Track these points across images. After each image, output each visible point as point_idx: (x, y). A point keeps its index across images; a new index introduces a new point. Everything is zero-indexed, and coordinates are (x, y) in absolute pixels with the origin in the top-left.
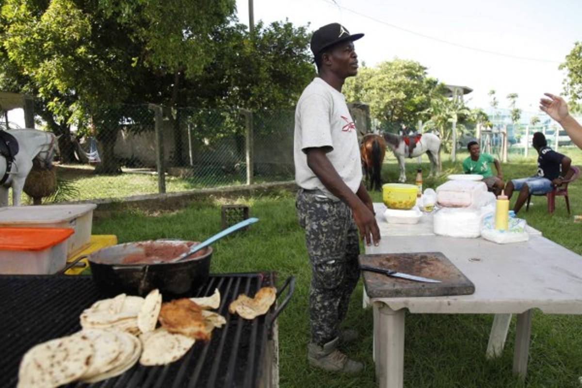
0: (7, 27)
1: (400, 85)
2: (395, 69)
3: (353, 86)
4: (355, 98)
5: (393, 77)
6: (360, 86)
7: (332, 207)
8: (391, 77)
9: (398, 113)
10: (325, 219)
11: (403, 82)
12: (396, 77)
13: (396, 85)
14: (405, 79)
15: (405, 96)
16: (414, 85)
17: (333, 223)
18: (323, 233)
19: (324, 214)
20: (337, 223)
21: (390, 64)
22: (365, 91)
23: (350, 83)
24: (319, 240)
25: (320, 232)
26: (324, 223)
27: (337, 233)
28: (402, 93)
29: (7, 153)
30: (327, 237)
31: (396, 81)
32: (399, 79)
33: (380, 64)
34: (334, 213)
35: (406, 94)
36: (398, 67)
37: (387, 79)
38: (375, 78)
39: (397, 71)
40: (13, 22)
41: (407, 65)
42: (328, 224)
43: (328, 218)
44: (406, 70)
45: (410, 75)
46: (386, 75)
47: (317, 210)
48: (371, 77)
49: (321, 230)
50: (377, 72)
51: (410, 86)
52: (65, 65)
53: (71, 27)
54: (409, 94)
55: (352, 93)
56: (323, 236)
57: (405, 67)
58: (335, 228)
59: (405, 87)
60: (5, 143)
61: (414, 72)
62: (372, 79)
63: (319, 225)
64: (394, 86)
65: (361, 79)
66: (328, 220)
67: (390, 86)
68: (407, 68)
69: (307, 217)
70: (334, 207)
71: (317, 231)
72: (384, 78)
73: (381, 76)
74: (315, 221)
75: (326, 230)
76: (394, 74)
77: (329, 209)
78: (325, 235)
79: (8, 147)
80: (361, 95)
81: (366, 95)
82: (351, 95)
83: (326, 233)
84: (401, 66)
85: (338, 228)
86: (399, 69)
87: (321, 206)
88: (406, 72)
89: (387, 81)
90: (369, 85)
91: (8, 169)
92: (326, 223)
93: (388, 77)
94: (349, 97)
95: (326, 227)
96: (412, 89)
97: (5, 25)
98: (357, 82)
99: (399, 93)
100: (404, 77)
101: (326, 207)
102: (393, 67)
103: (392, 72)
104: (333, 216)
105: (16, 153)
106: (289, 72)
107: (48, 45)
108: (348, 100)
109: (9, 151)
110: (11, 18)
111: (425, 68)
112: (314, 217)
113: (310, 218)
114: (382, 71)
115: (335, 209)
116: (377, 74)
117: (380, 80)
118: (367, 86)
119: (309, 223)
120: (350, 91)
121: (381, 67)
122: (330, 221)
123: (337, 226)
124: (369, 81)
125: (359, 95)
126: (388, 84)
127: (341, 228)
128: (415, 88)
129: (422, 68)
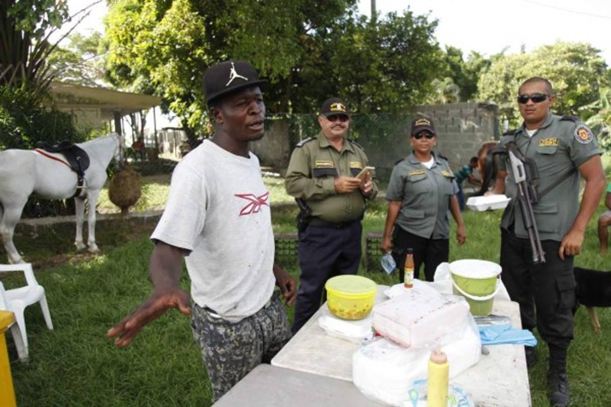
0: (135, 34)
1: (561, 72)
2: (556, 53)
3: (503, 75)
4: (504, 90)
5: (553, 63)
6: (511, 75)
7: (229, 331)
8: (550, 63)
9: (558, 106)
10: (221, 345)
11: (565, 69)
12: (556, 63)
13: (556, 72)
14: (568, 66)
15: (566, 86)
16: (579, 72)
17: (232, 351)
18: (220, 362)
19: (219, 338)
20: (238, 352)
21: (550, 48)
22: (516, 81)
23: (499, 72)
24: (217, 371)
25: (217, 361)
26: (221, 351)
27: (240, 364)
28: (563, 82)
29: (77, 169)
30: (226, 368)
31: (556, 68)
32: (560, 65)
33: (537, 49)
34: (232, 338)
35: (567, 83)
36: (559, 52)
37: (544, 66)
38: (530, 65)
39: (558, 55)
40: (140, 30)
41: (572, 48)
42: (226, 352)
43: (225, 343)
44: (571, 54)
45: (575, 59)
46: (543, 61)
47: (211, 332)
48: (525, 64)
49: (219, 358)
50: (532, 57)
51: (574, 73)
52: (180, 69)
53: (183, 31)
54: (571, 83)
55: (501, 83)
56: (221, 367)
57: (569, 50)
58: (235, 357)
59: (567, 75)
60: (76, 159)
61: (581, 55)
62: (525, 67)
63: (215, 351)
64: (553, 75)
65: (512, 67)
66: (225, 347)
67: (547, 74)
68: (573, 51)
69: (201, 339)
70: (232, 331)
71: (213, 359)
72: (541, 65)
73: (537, 63)
74: (210, 346)
75: (224, 360)
76: (554, 59)
77: (226, 334)
78: (223, 365)
79: (78, 162)
80: (512, 85)
81: (517, 86)
82: (499, 86)
83: (224, 363)
84: (564, 49)
85: (240, 358)
86: (560, 54)
87: (215, 329)
88: (570, 57)
89: (544, 69)
90: (521, 73)
91: (80, 183)
92: (222, 350)
93: (545, 64)
94: (497, 88)
95: (224, 355)
96: (576, 77)
97: (133, 33)
98: (507, 70)
99: (559, 82)
100: (566, 62)
101: (221, 330)
102: (554, 51)
103: (551, 58)
104: (231, 342)
105: (87, 167)
106: (405, 67)
107: (165, 49)
108: (496, 91)
109: (80, 167)
110: (138, 26)
111: (598, 51)
112: (209, 341)
113: (205, 340)
114: (539, 57)
115: (233, 333)
116: (533, 60)
117: (536, 67)
118: (519, 75)
119: (204, 346)
120: (498, 81)
121: (538, 52)
122: (228, 349)
123: (238, 356)
124: (521, 69)
125: (509, 86)
126: (545, 71)
127: (245, 358)
128: (580, 75)
129: (592, 51)
